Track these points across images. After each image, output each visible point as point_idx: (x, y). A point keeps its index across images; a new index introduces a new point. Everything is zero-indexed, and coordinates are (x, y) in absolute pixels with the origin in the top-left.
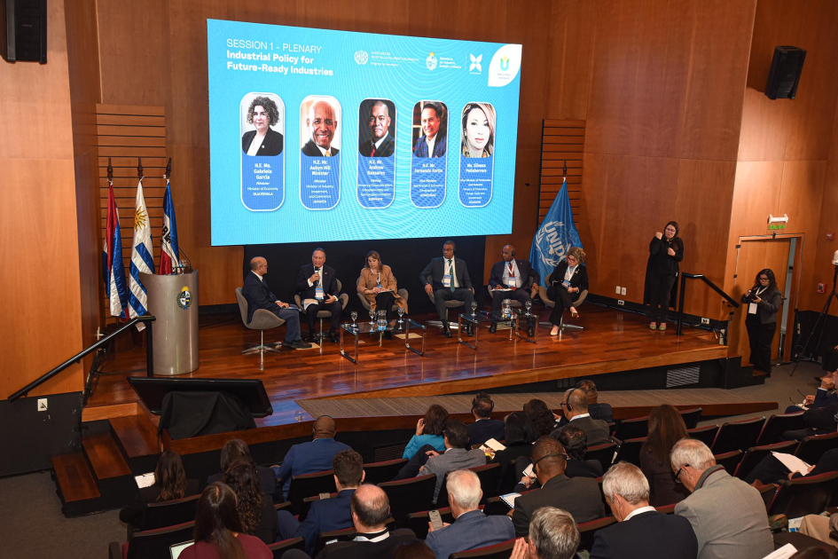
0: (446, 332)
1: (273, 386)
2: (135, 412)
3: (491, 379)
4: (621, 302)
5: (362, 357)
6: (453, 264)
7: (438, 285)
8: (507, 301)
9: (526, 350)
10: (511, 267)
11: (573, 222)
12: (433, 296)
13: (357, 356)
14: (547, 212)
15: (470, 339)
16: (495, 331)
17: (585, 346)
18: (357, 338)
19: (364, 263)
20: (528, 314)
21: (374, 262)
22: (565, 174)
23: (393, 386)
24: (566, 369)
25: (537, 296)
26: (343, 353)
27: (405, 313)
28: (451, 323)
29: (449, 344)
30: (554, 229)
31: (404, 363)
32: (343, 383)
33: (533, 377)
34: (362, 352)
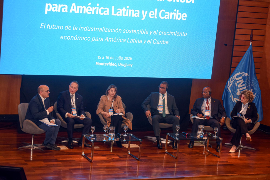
0: (158, 146)
1: (33, 173)
5: (95, 158)
6: (166, 97)
7: (154, 111)
8: (201, 127)
9: (212, 161)
10: (207, 103)
11: (255, 73)
12: (151, 119)
13: (92, 157)
14: (237, 65)
15: (175, 151)
16: (193, 147)
17: (254, 162)
18: (93, 145)
19: (104, 92)
20: (215, 137)
21: (112, 91)
22: (251, 39)
24: (237, 177)
25: (224, 124)
26: (83, 154)
27: (129, 129)
28: (162, 139)
29: (160, 153)
30: (241, 78)
31: (126, 164)
32: (81, 174)
34: (97, 155)
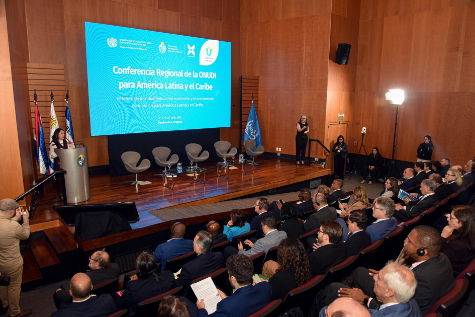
2: (58, 225)
3: (242, 192)
4: (279, 154)
13: (173, 185)
14: (248, 117)
17: (275, 173)
22: (253, 99)
23: (197, 199)
24: (273, 184)
26: (164, 184)
30: (251, 124)
33: (259, 189)
